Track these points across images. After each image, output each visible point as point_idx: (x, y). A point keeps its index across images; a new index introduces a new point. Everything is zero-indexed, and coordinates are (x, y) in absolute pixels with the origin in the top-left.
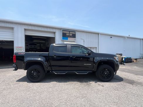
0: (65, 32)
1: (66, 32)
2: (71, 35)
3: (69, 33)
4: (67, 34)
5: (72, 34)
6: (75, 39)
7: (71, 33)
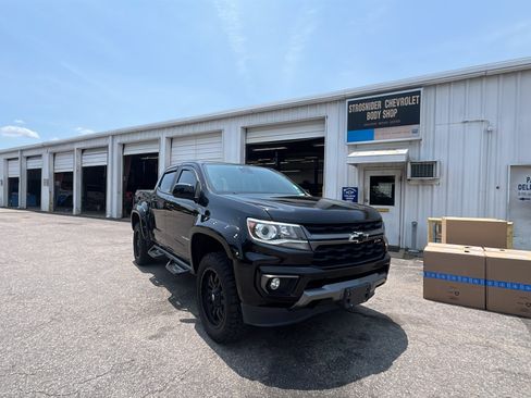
0: (359, 108)
1: (367, 107)
2: (391, 114)
3: (383, 108)
4: (369, 117)
5: (399, 108)
6: (415, 132)
7: (392, 103)
